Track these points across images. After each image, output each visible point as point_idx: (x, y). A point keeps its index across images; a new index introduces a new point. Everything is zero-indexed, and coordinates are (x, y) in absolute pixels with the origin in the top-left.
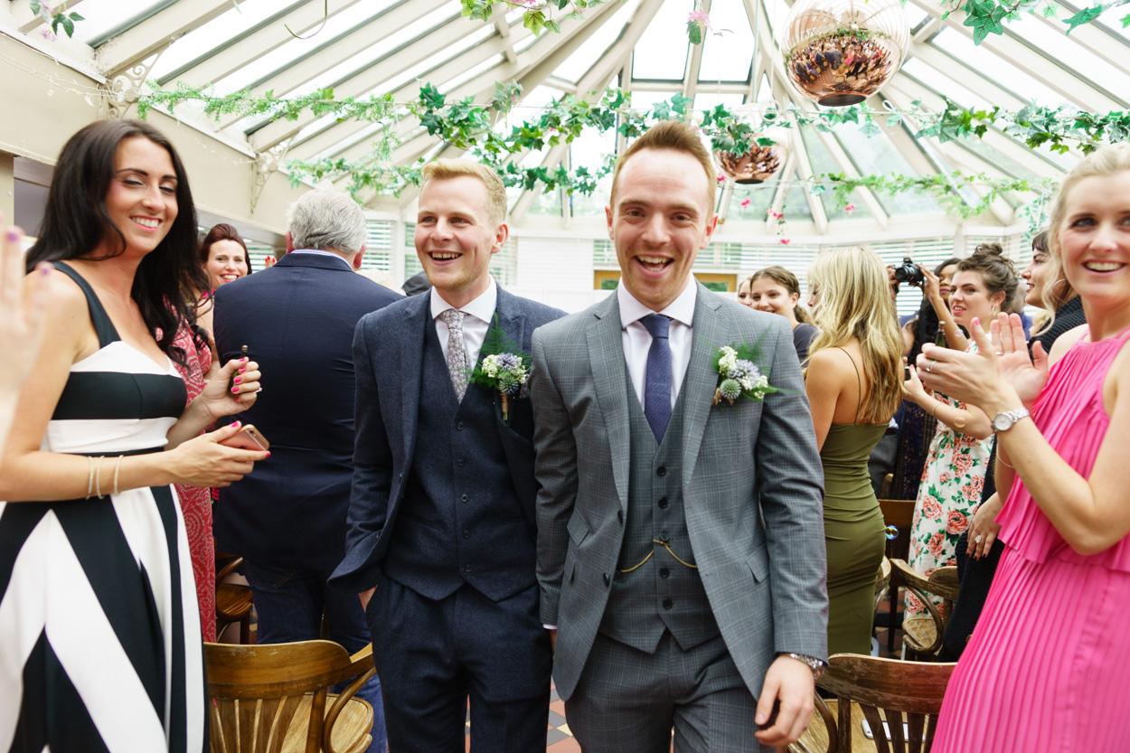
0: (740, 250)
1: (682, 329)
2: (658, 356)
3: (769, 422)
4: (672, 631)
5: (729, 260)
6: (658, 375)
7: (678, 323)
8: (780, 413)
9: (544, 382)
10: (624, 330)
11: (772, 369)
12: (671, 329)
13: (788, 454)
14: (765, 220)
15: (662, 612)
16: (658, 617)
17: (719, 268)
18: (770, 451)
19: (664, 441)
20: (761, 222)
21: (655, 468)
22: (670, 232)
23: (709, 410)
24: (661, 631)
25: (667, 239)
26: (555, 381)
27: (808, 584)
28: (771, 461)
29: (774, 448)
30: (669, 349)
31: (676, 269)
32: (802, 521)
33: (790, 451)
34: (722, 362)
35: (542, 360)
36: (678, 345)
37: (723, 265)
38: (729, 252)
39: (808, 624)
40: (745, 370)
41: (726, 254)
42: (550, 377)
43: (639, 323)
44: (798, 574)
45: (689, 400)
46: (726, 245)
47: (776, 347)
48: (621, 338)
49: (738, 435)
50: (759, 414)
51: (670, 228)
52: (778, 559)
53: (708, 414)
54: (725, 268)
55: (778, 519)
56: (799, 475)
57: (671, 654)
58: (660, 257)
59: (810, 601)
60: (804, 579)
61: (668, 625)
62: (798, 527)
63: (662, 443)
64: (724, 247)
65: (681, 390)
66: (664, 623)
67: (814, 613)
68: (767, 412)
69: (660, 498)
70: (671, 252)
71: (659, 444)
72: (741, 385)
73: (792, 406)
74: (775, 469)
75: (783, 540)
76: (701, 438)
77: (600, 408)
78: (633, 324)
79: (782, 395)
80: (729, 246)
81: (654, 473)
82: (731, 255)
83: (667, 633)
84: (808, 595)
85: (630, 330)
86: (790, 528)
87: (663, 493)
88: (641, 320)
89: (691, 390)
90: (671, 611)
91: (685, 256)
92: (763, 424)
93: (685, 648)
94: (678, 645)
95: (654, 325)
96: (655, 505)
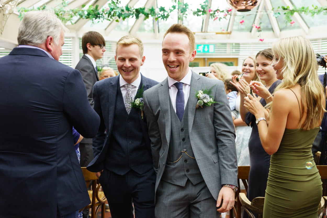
0: (239, 46)
2: (180, 95)
4: (190, 179)
6: (180, 101)
9: (147, 107)
10: (169, 88)
19: (182, 121)
21: (180, 129)
22: (176, 57)
24: (187, 179)
25: (175, 60)
31: (180, 68)
33: (223, 122)
35: (146, 101)
36: (186, 91)
39: (231, 175)
42: (149, 106)
44: (227, 161)
45: (189, 107)
46: (232, 44)
48: (169, 91)
50: (212, 111)
51: (176, 56)
52: (221, 157)
55: (220, 144)
57: (190, 187)
58: (174, 65)
62: (226, 146)
64: (231, 45)
65: (187, 105)
66: (187, 177)
67: (233, 172)
69: (182, 138)
70: (177, 63)
75: (222, 151)
78: (172, 86)
79: (219, 104)
80: (234, 45)
81: (180, 131)
83: (188, 180)
85: (172, 88)
86: (224, 147)
87: (184, 137)
88: (174, 84)
89: (190, 104)
90: (189, 173)
91: (182, 64)
93: (194, 184)
94: (192, 184)
95: (178, 86)
96: (181, 140)
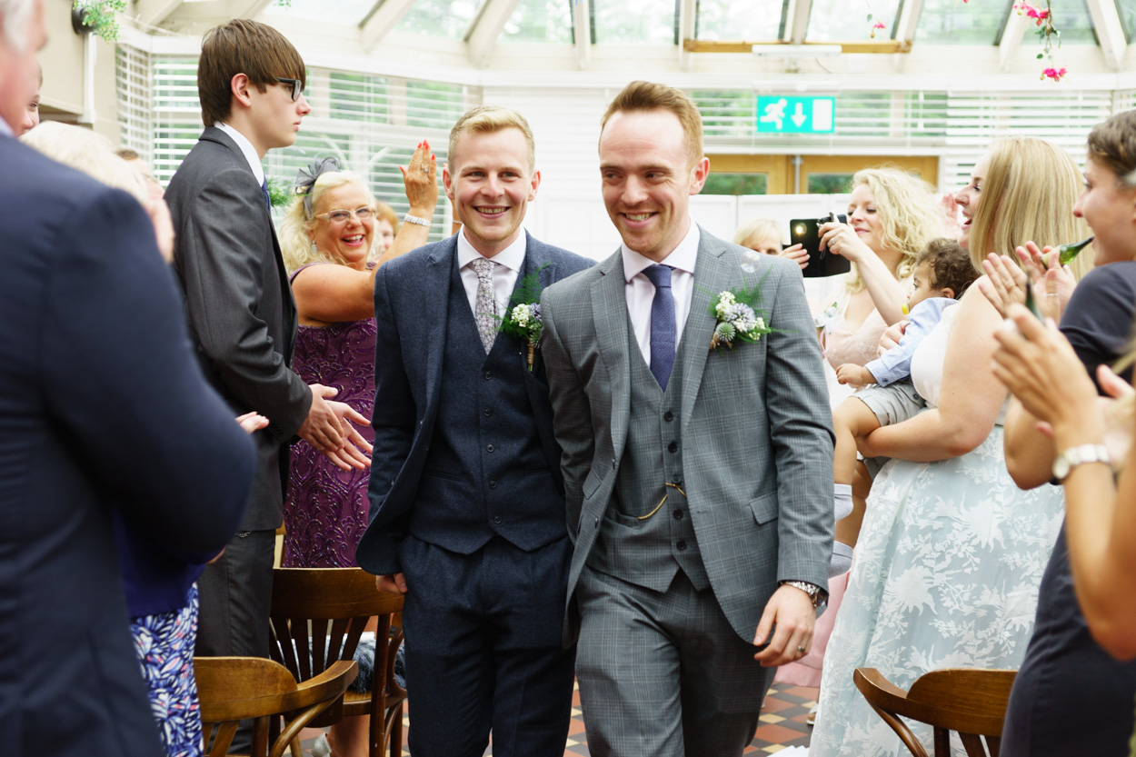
1: (686, 276)
3: (773, 364)
5: (921, 129)
7: (681, 272)
8: (783, 355)
10: (627, 283)
11: (773, 311)
12: (674, 278)
13: (792, 395)
14: (997, 43)
15: (676, 553)
16: (672, 559)
17: (903, 144)
18: (775, 394)
19: (669, 387)
20: (987, 48)
22: (647, 190)
23: (707, 354)
24: (675, 570)
25: (644, 197)
26: (564, 341)
27: (809, 518)
28: (776, 404)
29: (779, 391)
30: (672, 297)
32: (804, 460)
34: (718, 307)
37: (909, 139)
38: (922, 111)
39: (806, 554)
40: (739, 313)
41: (916, 116)
43: (643, 275)
44: (799, 510)
47: (778, 290)
48: (624, 293)
49: (739, 377)
51: (646, 186)
52: (783, 498)
53: (706, 358)
54: (914, 145)
55: (784, 461)
56: (803, 417)
58: (642, 213)
59: (810, 535)
60: (805, 514)
61: (682, 566)
62: (800, 466)
63: (667, 389)
67: (813, 544)
68: (771, 356)
71: (664, 390)
72: (735, 328)
73: (797, 348)
74: (780, 411)
75: (787, 480)
76: (700, 381)
77: (604, 363)
81: (662, 418)
82: (924, 116)
84: (808, 529)
86: (794, 468)
88: (643, 272)
92: (768, 366)
93: (698, 588)
94: (691, 585)
